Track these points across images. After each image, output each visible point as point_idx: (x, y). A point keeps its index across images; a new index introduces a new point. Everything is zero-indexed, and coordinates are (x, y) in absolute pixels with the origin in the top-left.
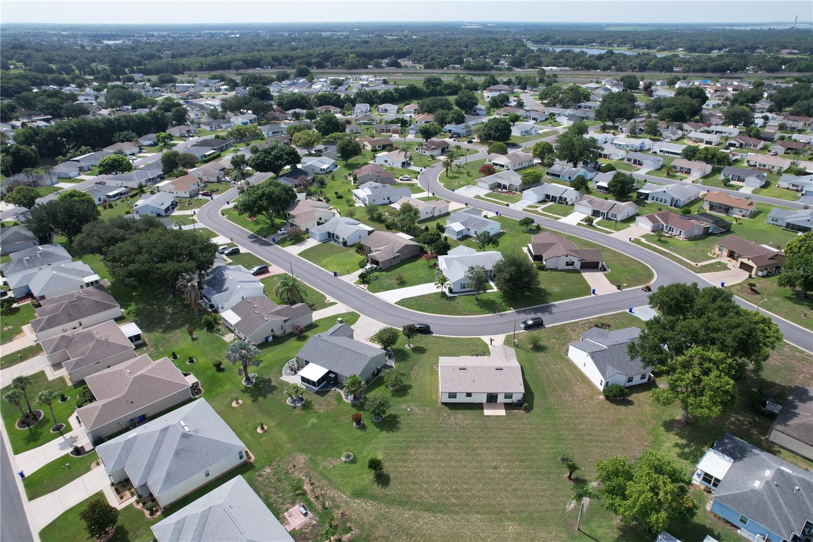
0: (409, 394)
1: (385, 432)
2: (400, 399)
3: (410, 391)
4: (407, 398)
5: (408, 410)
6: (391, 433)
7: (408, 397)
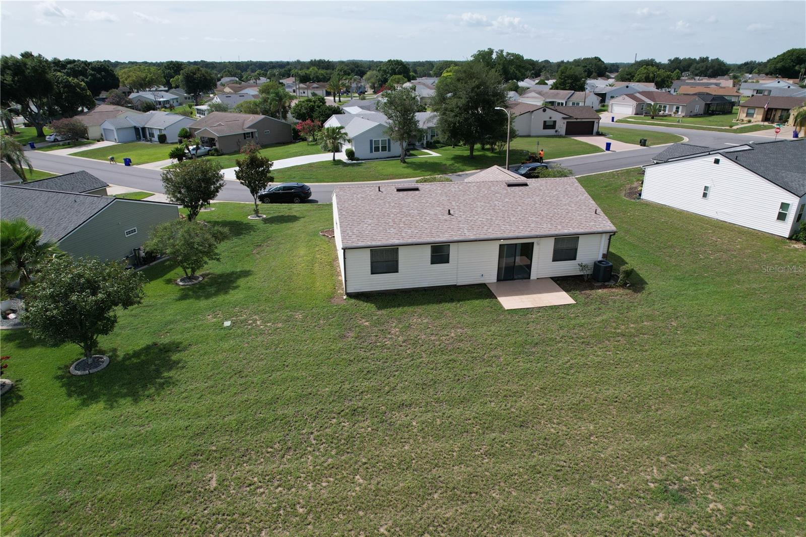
0: (237, 287)
1: (102, 404)
2: (203, 303)
3: (241, 282)
4: (228, 296)
5: (227, 324)
6: (126, 406)
7: (234, 296)
